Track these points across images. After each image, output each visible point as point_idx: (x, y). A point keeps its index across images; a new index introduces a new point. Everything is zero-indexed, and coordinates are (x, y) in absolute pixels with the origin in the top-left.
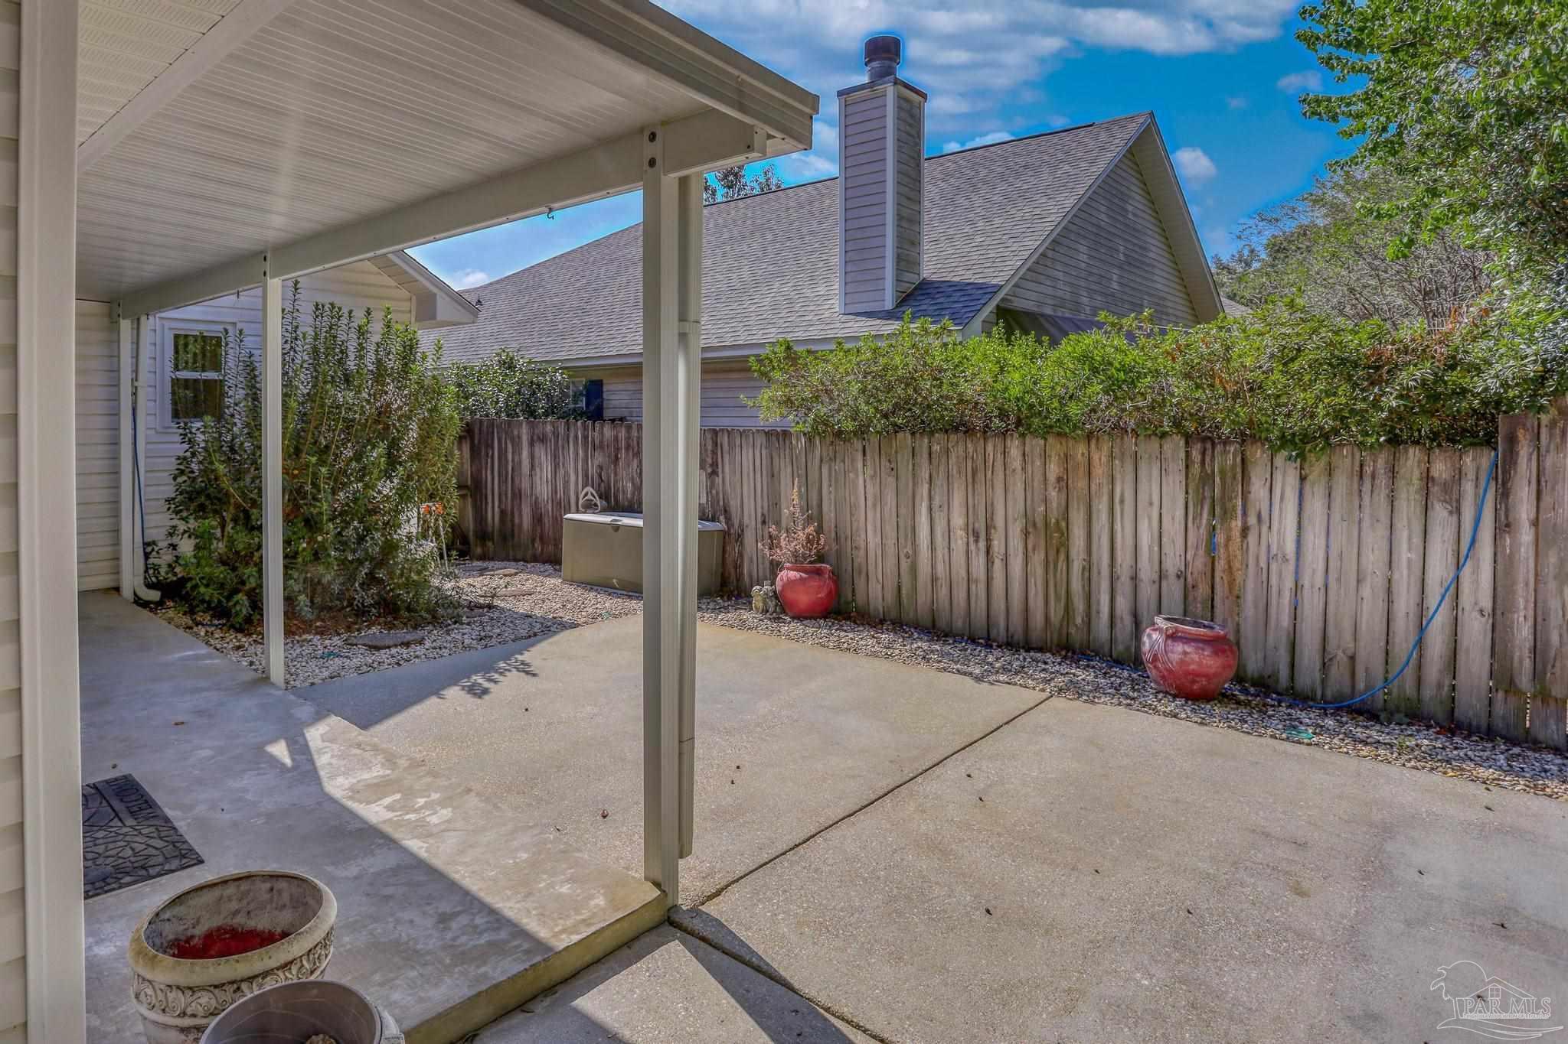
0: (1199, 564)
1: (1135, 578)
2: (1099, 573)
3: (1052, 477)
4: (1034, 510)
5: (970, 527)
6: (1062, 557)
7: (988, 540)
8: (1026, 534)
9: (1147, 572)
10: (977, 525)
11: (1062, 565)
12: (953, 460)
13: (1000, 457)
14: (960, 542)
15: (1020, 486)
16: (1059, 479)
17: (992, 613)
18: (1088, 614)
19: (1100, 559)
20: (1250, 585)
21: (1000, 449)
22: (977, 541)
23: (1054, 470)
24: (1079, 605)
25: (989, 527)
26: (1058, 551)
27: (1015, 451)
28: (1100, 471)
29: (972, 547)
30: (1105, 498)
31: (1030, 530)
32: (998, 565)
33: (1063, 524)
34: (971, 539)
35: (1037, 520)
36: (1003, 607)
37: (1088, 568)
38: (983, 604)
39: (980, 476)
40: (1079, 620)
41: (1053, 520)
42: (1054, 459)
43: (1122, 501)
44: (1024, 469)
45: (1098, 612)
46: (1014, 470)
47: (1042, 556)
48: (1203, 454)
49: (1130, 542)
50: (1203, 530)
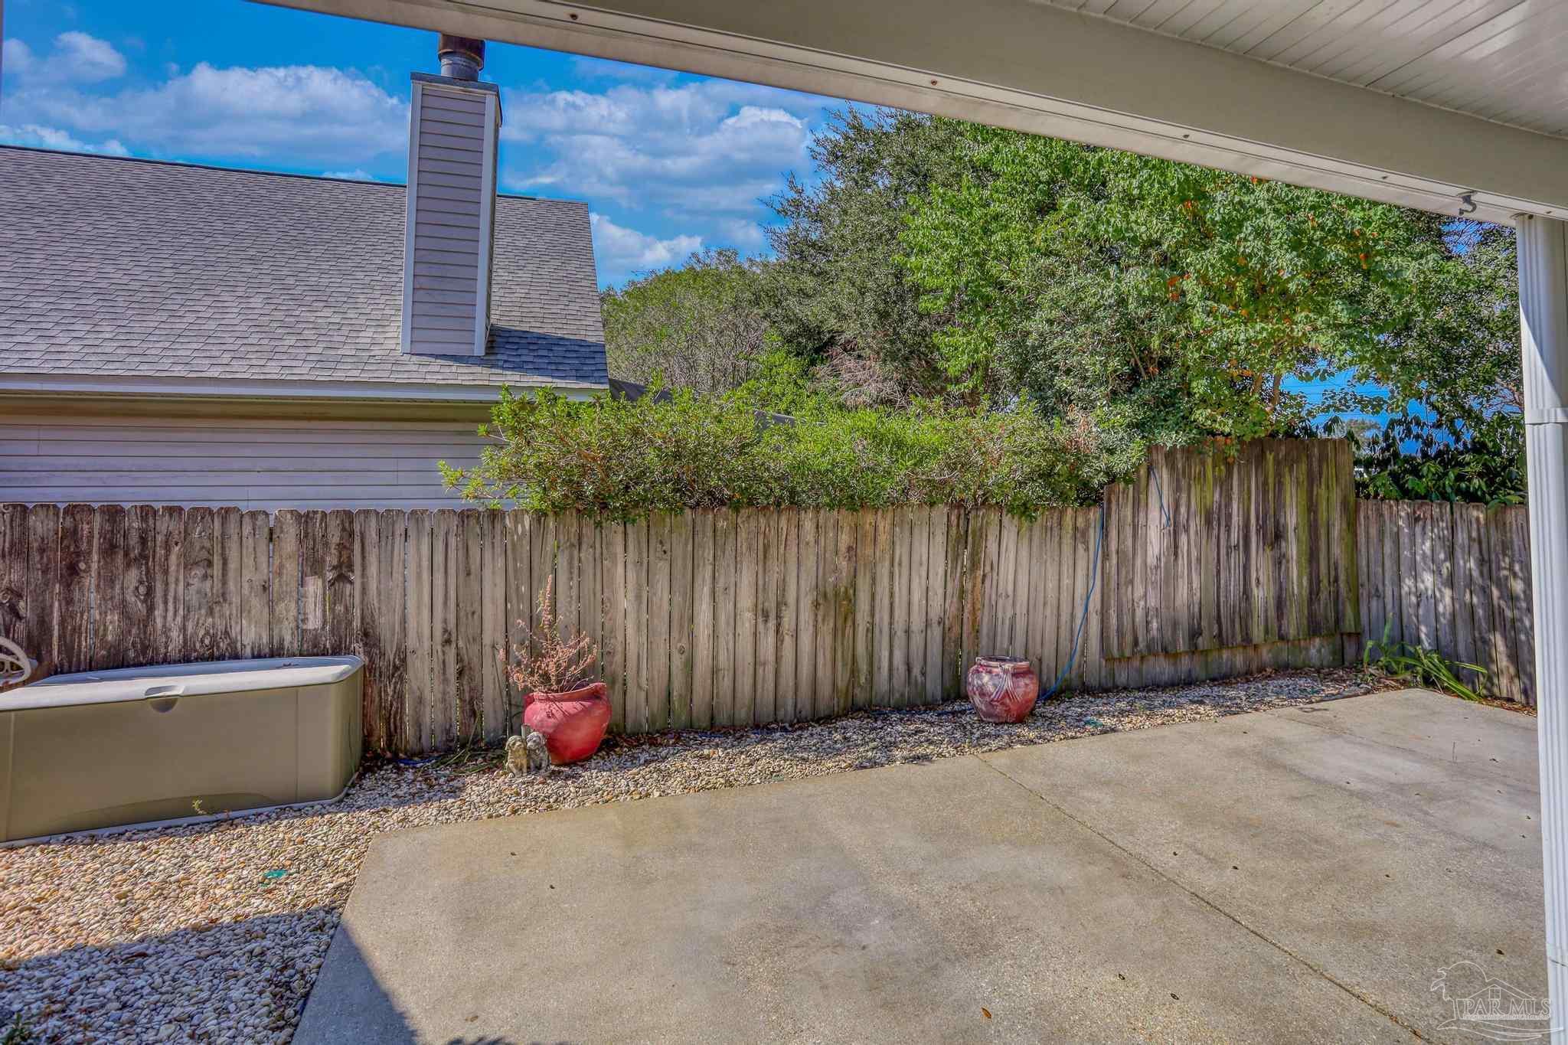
0: (952, 610)
1: (908, 632)
2: (881, 631)
3: (843, 547)
4: (825, 581)
5: (760, 607)
6: (849, 623)
7: (779, 617)
8: (816, 605)
9: (917, 624)
10: (766, 604)
11: (849, 631)
12: (743, 535)
13: (794, 531)
14: (747, 625)
15: (813, 558)
16: (849, 549)
17: (780, 693)
18: (871, 672)
19: (881, 619)
20: (986, 620)
21: (794, 522)
22: (766, 621)
23: (845, 539)
24: (863, 666)
25: (781, 604)
26: (846, 619)
27: (808, 525)
28: (883, 538)
29: (761, 627)
30: (887, 564)
31: (821, 601)
32: (788, 641)
33: (851, 592)
34: (760, 620)
35: (828, 590)
36: (791, 683)
37: (871, 630)
38: (770, 685)
39: (773, 551)
40: (863, 680)
41: (843, 589)
42: (846, 529)
43: (900, 564)
44: (817, 542)
45: (879, 668)
46: (808, 543)
47: (832, 625)
48: (958, 518)
49: (905, 598)
50: (957, 582)
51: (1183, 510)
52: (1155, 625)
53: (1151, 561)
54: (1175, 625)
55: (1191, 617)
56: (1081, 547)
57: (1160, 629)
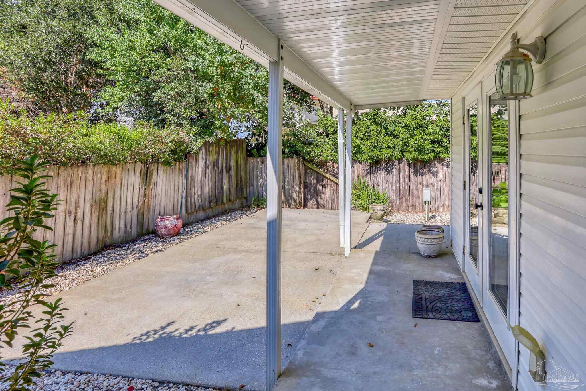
0: (141, 202)
1: (126, 212)
2: (116, 213)
3: (103, 180)
4: (96, 195)
5: (68, 209)
6: (104, 211)
7: (76, 213)
8: (92, 205)
9: (129, 209)
10: (71, 208)
11: (104, 215)
12: (61, 178)
13: (84, 175)
14: (61, 218)
15: (91, 186)
16: (106, 181)
17: (75, 245)
18: (112, 231)
19: (117, 208)
20: (152, 204)
21: (84, 171)
22: (70, 215)
23: (104, 177)
24: (109, 229)
25: (77, 207)
26: (103, 210)
27: (90, 172)
28: (118, 176)
29: (67, 219)
30: (119, 186)
31: (94, 204)
32: (79, 223)
33: (106, 199)
34: (67, 215)
35: (97, 199)
36: (80, 241)
37: (113, 213)
38: (70, 244)
39: (74, 185)
40: (109, 234)
41: (102, 198)
42: (105, 173)
43: (124, 186)
44: (93, 179)
45: (115, 229)
46: (89, 180)
47: (97, 213)
48: (144, 167)
49: (125, 200)
50: (143, 191)
51: (208, 162)
52: (200, 200)
53: (199, 179)
54: (205, 199)
55: (209, 196)
56: (181, 175)
57: (201, 202)
